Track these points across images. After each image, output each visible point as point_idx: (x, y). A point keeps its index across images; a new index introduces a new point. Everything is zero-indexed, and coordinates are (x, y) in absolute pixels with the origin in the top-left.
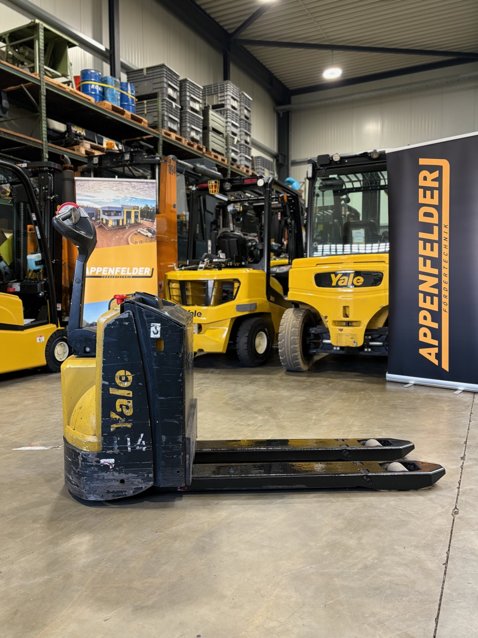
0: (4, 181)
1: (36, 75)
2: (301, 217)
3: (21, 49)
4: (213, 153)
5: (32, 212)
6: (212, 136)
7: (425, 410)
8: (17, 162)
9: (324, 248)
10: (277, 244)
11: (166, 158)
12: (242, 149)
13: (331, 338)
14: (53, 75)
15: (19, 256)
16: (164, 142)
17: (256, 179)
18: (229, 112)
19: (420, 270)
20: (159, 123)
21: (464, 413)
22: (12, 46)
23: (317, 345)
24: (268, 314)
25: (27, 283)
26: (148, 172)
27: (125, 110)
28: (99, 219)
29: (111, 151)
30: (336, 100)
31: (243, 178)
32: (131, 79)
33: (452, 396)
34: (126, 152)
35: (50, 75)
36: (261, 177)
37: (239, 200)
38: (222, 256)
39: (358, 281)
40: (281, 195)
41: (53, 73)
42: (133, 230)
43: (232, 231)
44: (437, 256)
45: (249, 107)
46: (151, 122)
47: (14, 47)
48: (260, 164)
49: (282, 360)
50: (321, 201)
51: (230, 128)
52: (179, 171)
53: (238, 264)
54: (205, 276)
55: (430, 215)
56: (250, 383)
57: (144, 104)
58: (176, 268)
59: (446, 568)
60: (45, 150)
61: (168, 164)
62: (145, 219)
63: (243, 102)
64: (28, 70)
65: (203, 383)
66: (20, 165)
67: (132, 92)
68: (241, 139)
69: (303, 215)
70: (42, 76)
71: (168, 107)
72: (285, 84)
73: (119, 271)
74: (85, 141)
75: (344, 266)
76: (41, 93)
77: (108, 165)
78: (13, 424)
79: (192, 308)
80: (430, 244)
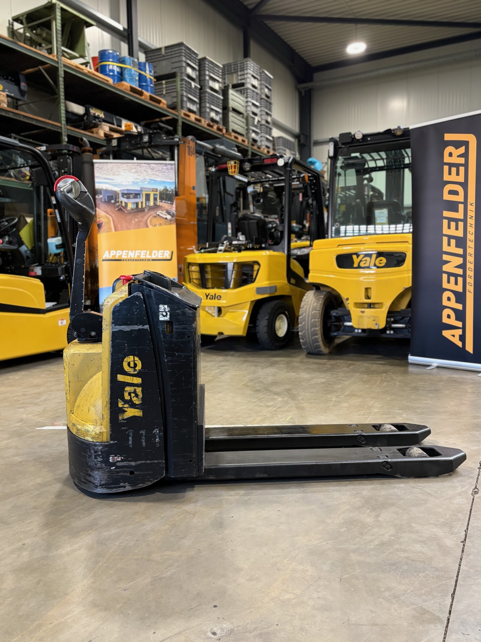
0: (24, 164)
1: (54, 56)
2: (323, 197)
3: (39, 31)
4: (233, 134)
5: (52, 195)
6: (232, 116)
7: (447, 392)
8: (36, 145)
9: (347, 229)
10: (298, 225)
11: (185, 139)
12: (263, 129)
13: (353, 320)
14: (71, 57)
15: (40, 241)
16: (183, 123)
17: (276, 159)
18: (249, 91)
19: (444, 250)
20: (178, 103)
22: (29, 28)
23: (338, 328)
24: (289, 297)
25: (48, 266)
26: (167, 154)
27: (143, 91)
28: (118, 202)
29: (129, 133)
30: (361, 76)
31: (262, 158)
32: (149, 58)
33: (476, 379)
34: (145, 134)
35: (68, 56)
36: (281, 157)
37: (259, 181)
38: (242, 238)
39: (381, 262)
40: (302, 175)
41: (71, 54)
42: (153, 213)
43: (252, 213)
44: (462, 236)
45: (270, 85)
46: (170, 103)
47: (32, 29)
48: (281, 144)
49: (302, 343)
50: (344, 181)
51: (251, 108)
52: (198, 152)
53: (258, 247)
54: (224, 258)
55: (455, 193)
56: (270, 366)
57: (163, 84)
58: (195, 251)
59: (464, 545)
60: (63, 133)
61: (187, 145)
62: (164, 201)
63: (264, 80)
64: (46, 51)
65: (223, 366)
66: (39, 148)
67: (150, 72)
68: (262, 119)
69: (325, 195)
70: (59, 57)
71: (187, 88)
72: (308, 61)
73: (139, 254)
74: (103, 123)
75: (366, 246)
76: (58, 74)
77: (127, 147)
78: (36, 404)
79: (212, 292)
80: (454, 223)
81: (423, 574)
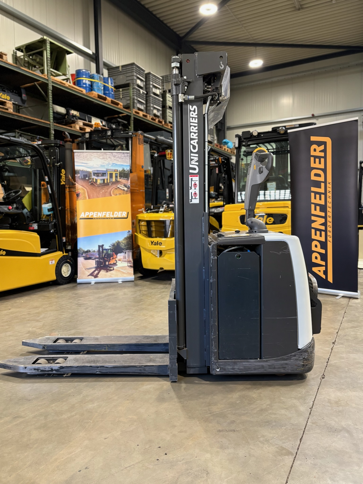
0: (27, 155)
1: (45, 76)
2: (232, 173)
3: (34, 57)
4: (170, 125)
5: (46, 175)
8: (34, 140)
10: (215, 193)
11: (136, 134)
14: (56, 75)
15: (36, 205)
16: (134, 118)
19: (312, 213)
20: (131, 104)
21: (340, 312)
22: (28, 55)
25: (42, 223)
26: (123, 142)
27: (107, 97)
28: (91, 179)
29: (98, 129)
30: (259, 82)
32: (111, 73)
33: (334, 300)
34: (108, 130)
39: (270, 220)
40: (217, 158)
41: (56, 73)
42: (114, 186)
44: (324, 204)
46: (125, 104)
50: (246, 161)
52: (146, 142)
54: (164, 217)
55: (319, 175)
57: (120, 92)
58: (144, 211)
59: (311, 410)
60: (52, 128)
61: (138, 137)
62: (122, 178)
64: (39, 71)
65: (163, 292)
67: (112, 84)
69: (233, 171)
70: (49, 76)
71: (137, 93)
73: (105, 214)
74: (79, 120)
75: (260, 210)
76: (48, 88)
77: (96, 138)
78: (38, 321)
79: (156, 240)
80: (319, 195)
81: (285, 428)
